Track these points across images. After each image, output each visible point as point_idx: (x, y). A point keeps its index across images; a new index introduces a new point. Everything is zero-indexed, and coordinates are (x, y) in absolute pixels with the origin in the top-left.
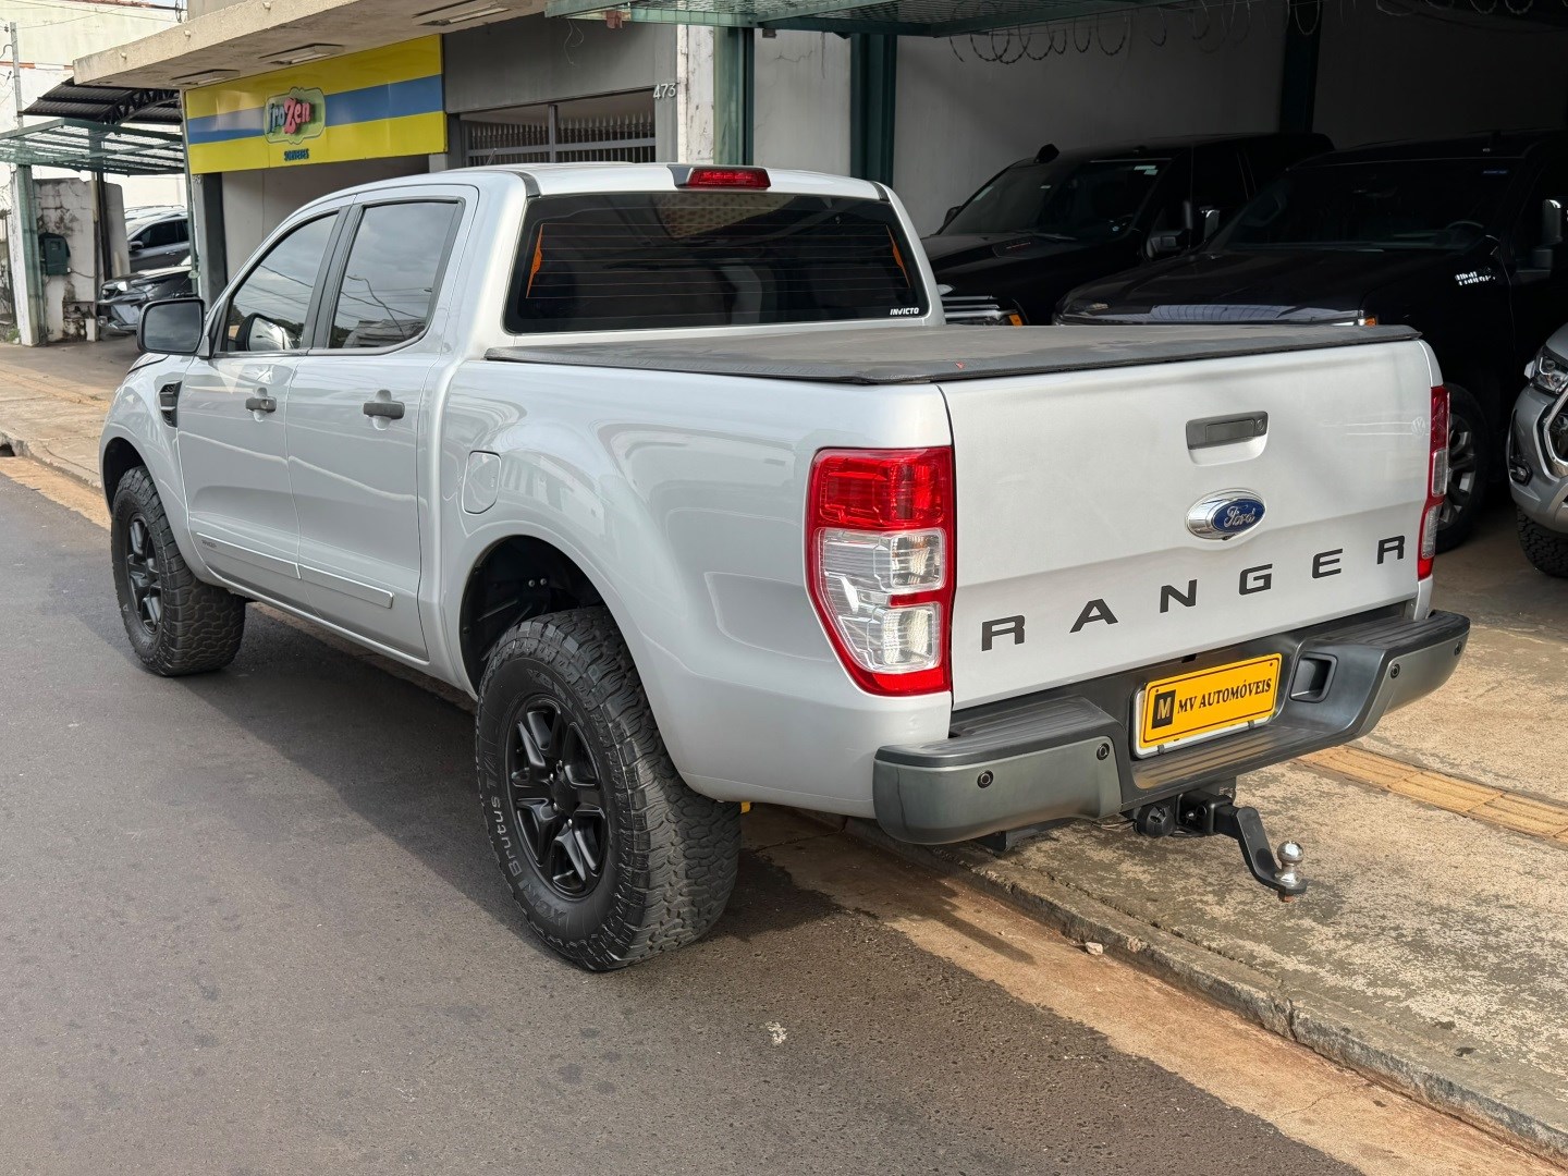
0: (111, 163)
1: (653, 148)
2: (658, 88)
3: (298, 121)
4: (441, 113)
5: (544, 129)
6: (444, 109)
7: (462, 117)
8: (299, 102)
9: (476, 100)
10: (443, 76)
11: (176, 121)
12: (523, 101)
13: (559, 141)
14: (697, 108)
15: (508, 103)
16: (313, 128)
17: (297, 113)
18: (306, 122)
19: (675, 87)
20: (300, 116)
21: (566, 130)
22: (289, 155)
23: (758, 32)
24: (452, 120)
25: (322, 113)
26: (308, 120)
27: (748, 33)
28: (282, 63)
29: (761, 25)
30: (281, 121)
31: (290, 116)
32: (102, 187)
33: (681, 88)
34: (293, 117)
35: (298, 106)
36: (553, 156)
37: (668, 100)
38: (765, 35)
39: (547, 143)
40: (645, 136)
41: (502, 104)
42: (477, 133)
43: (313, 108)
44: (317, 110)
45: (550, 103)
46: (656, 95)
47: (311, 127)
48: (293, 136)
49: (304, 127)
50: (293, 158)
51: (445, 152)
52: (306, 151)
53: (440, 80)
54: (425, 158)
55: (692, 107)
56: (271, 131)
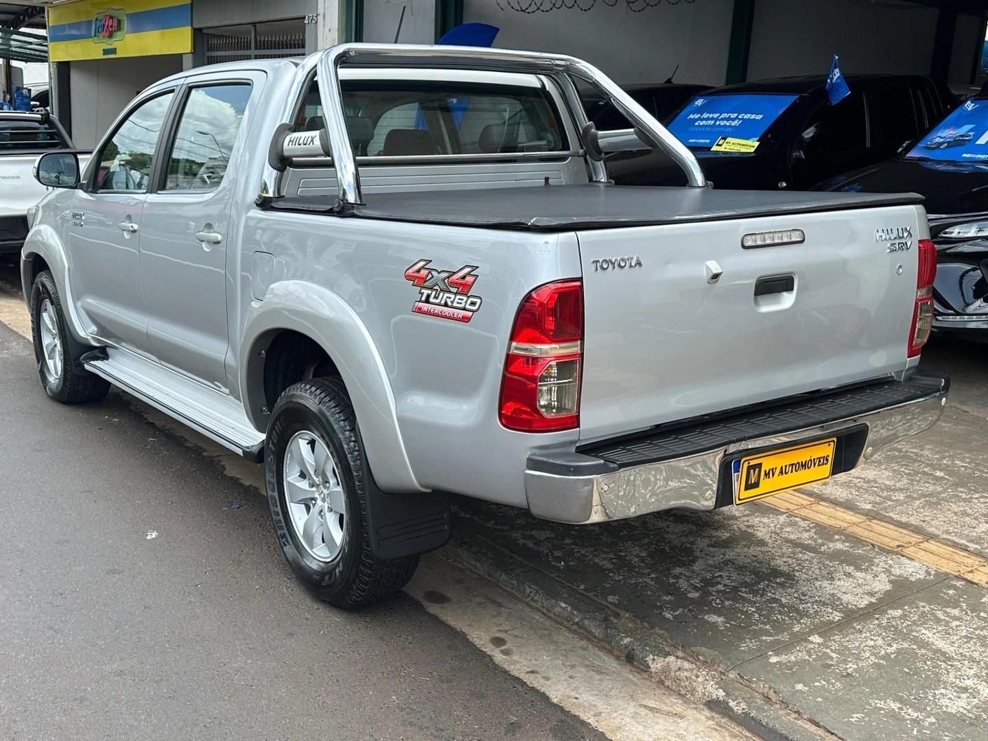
0: (13, 53)
1: (305, 54)
2: (306, 18)
3: (110, 29)
4: (190, 28)
5: (249, 40)
6: (192, 25)
7: (204, 31)
8: (111, 17)
9: (210, 20)
10: (192, 4)
11: (43, 26)
12: (235, 22)
13: (256, 49)
14: (329, 30)
15: (227, 23)
16: (119, 35)
17: (110, 24)
18: (115, 31)
19: (316, 17)
20: (111, 27)
21: (260, 40)
22: (106, 52)
24: (198, 34)
25: (125, 25)
26: (116, 28)
30: (101, 30)
31: (106, 27)
32: (9, 68)
33: (320, 19)
34: (108, 27)
35: (111, 20)
36: (253, 57)
37: (312, 25)
39: (250, 49)
40: (302, 47)
41: (223, 24)
42: (215, 41)
43: (119, 22)
44: (122, 23)
45: (254, 24)
46: (306, 21)
47: (118, 33)
48: (110, 40)
49: (114, 34)
50: (108, 54)
51: (191, 53)
52: (116, 49)
53: (190, 6)
54: (181, 55)
55: (326, 30)
56: (95, 36)
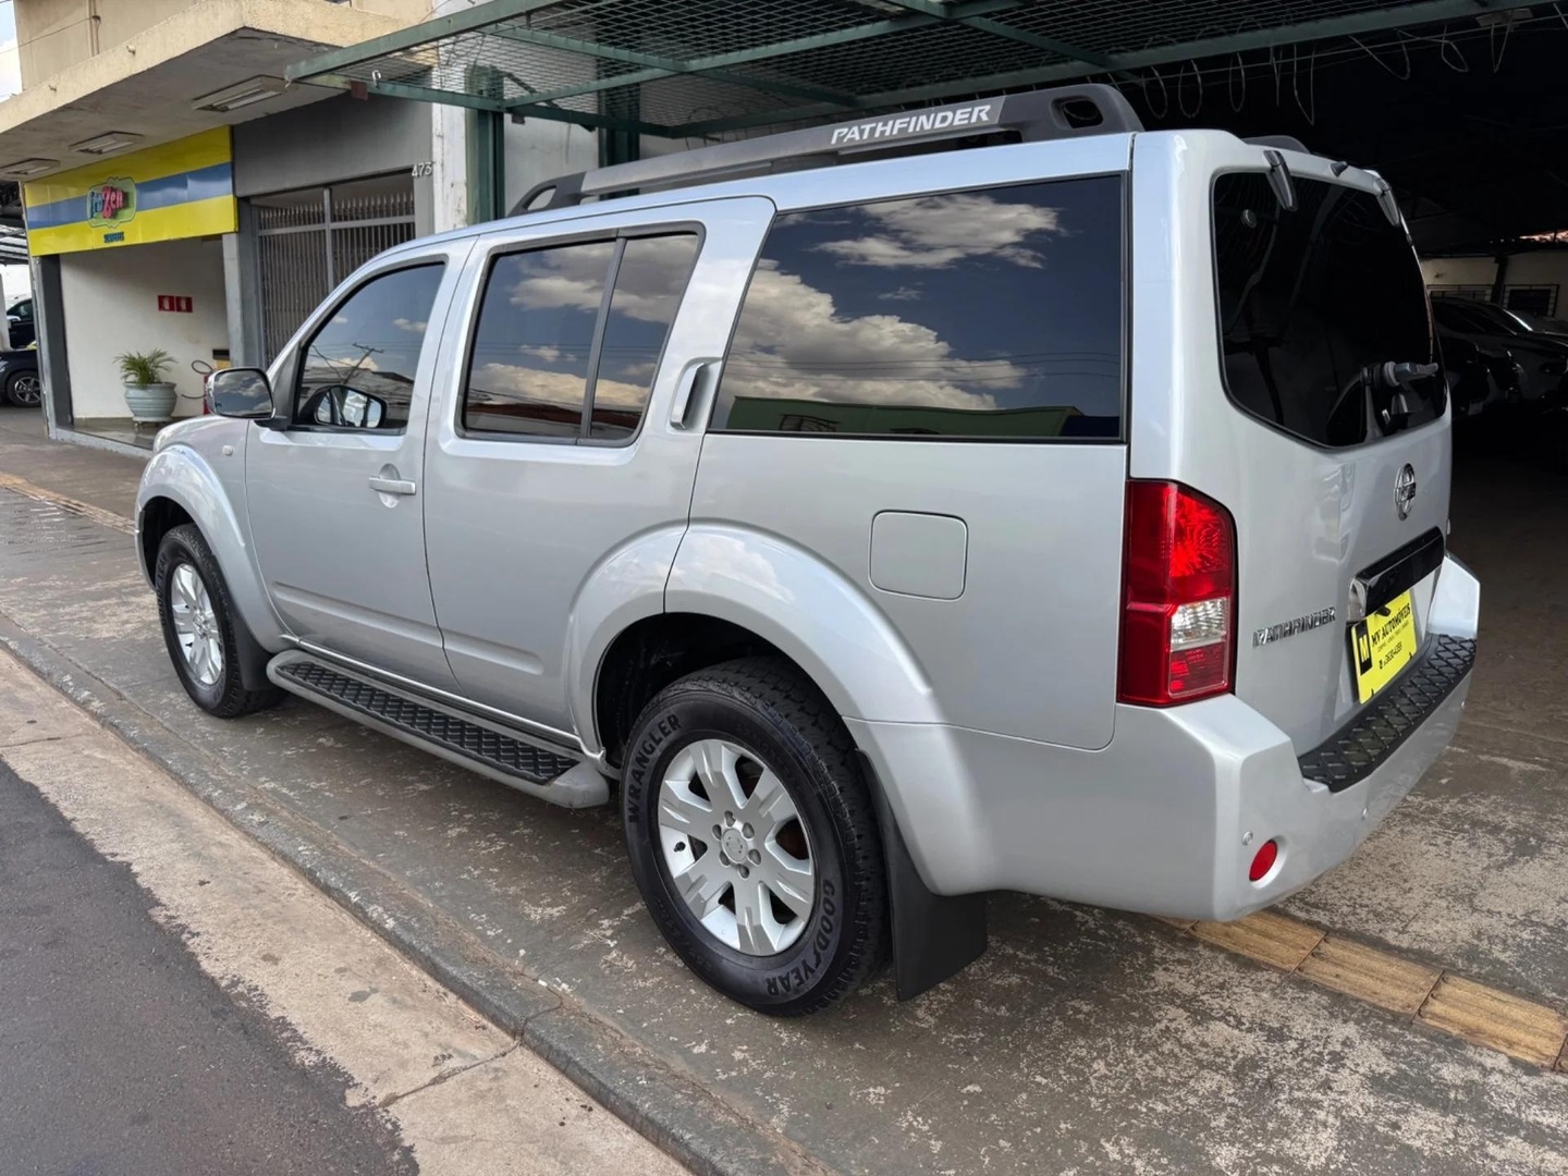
1: (414, 224)
2: (415, 168)
3: (114, 206)
4: (231, 196)
5: (321, 209)
6: (234, 193)
7: (253, 202)
8: (113, 190)
9: (261, 183)
10: (233, 162)
12: (297, 185)
13: (334, 219)
14: (452, 185)
15: (288, 185)
16: (126, 214)
17: (112, 200)
18: (120, 208)
19: (431, 166)
20: (115, 202)
21: (340, 208)
22: (108, 238)
23: (508, 117)
24: (243, 203)
25: (134, 195)
26: (121, 205)
27: (498, 118)
28: (91, 152)
29: (510, 110)
30: (99, 207)
31: (107, 202)
33: (437, 169)
34: (109, 204)
35: (113, 195)
36: (328, 233)
37: (425, 178)
38: (514, 121)
39: (324, 221)
40: (408, 213)
41: (283, 188)
42: (267, 215)
43: (126, 196)
44: (130, 197)
45: (327, 185)
46: (414, 174)
47: (126, 212)
48: (113, 221)
49: (120, 212)
50: (112, 241)
51: (235, 232)
52: (122, 234)
53: (230, 167)
54: (218, 237)
55: (448, 184)
56: (92, 217)
